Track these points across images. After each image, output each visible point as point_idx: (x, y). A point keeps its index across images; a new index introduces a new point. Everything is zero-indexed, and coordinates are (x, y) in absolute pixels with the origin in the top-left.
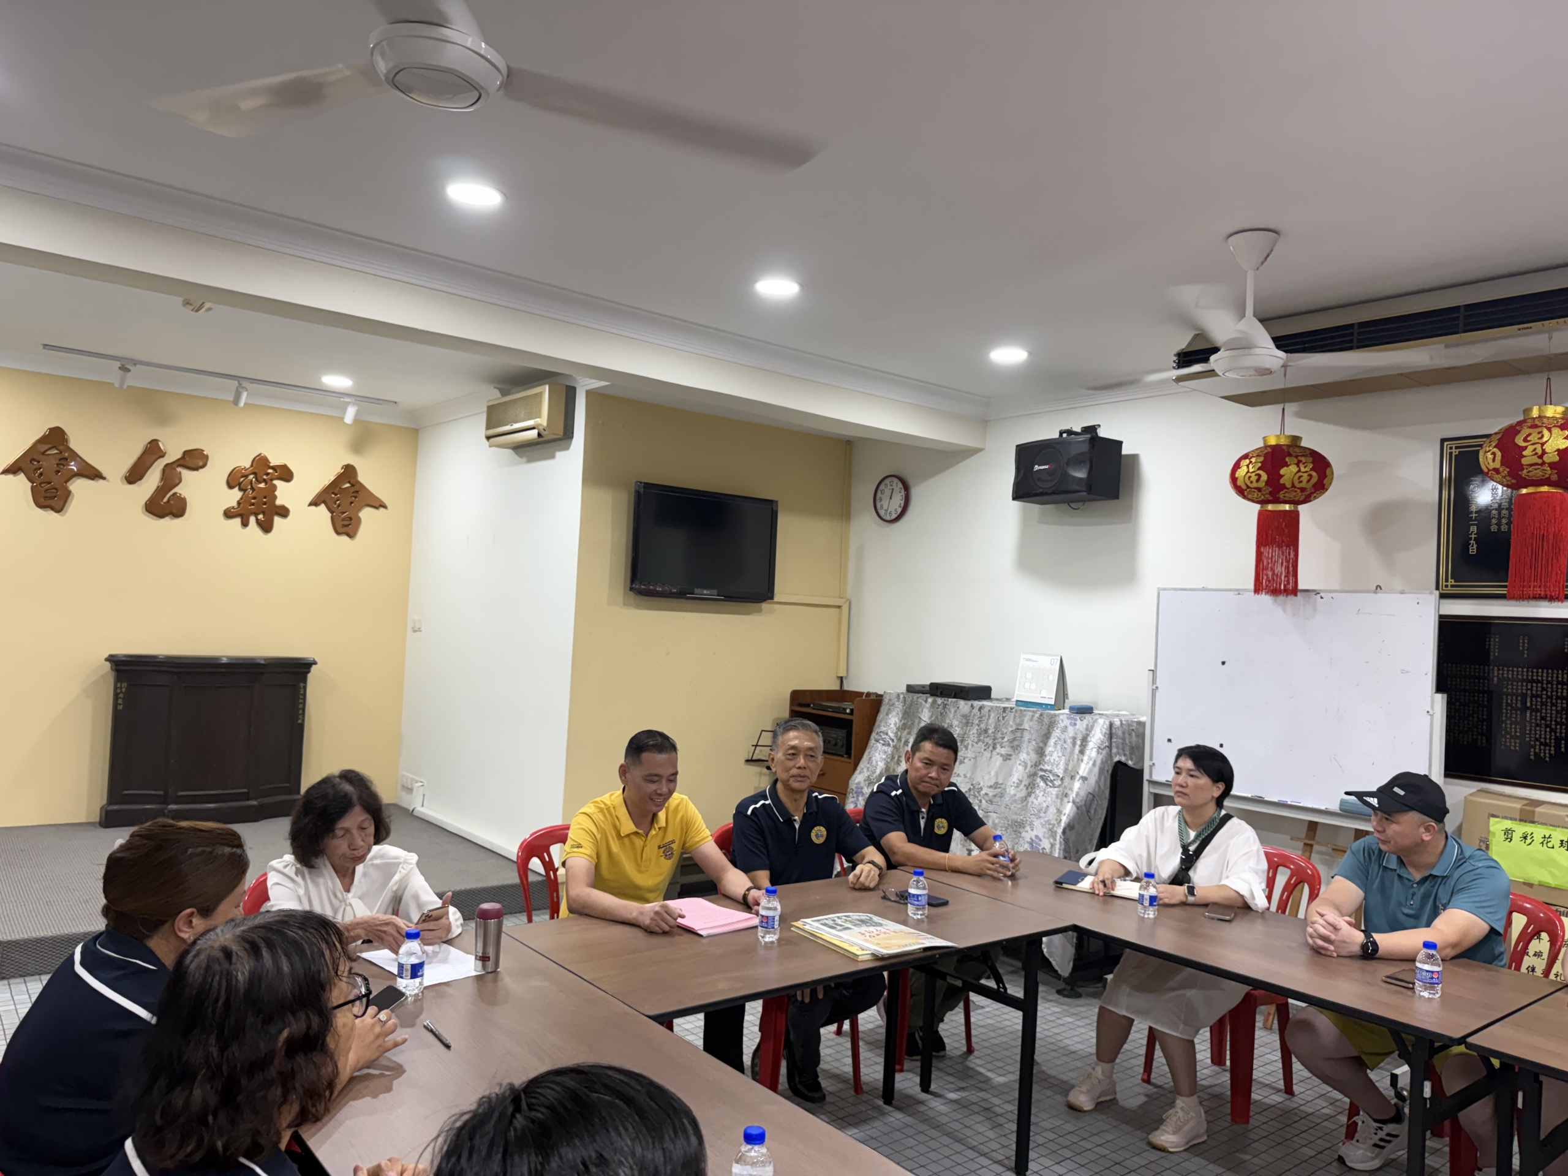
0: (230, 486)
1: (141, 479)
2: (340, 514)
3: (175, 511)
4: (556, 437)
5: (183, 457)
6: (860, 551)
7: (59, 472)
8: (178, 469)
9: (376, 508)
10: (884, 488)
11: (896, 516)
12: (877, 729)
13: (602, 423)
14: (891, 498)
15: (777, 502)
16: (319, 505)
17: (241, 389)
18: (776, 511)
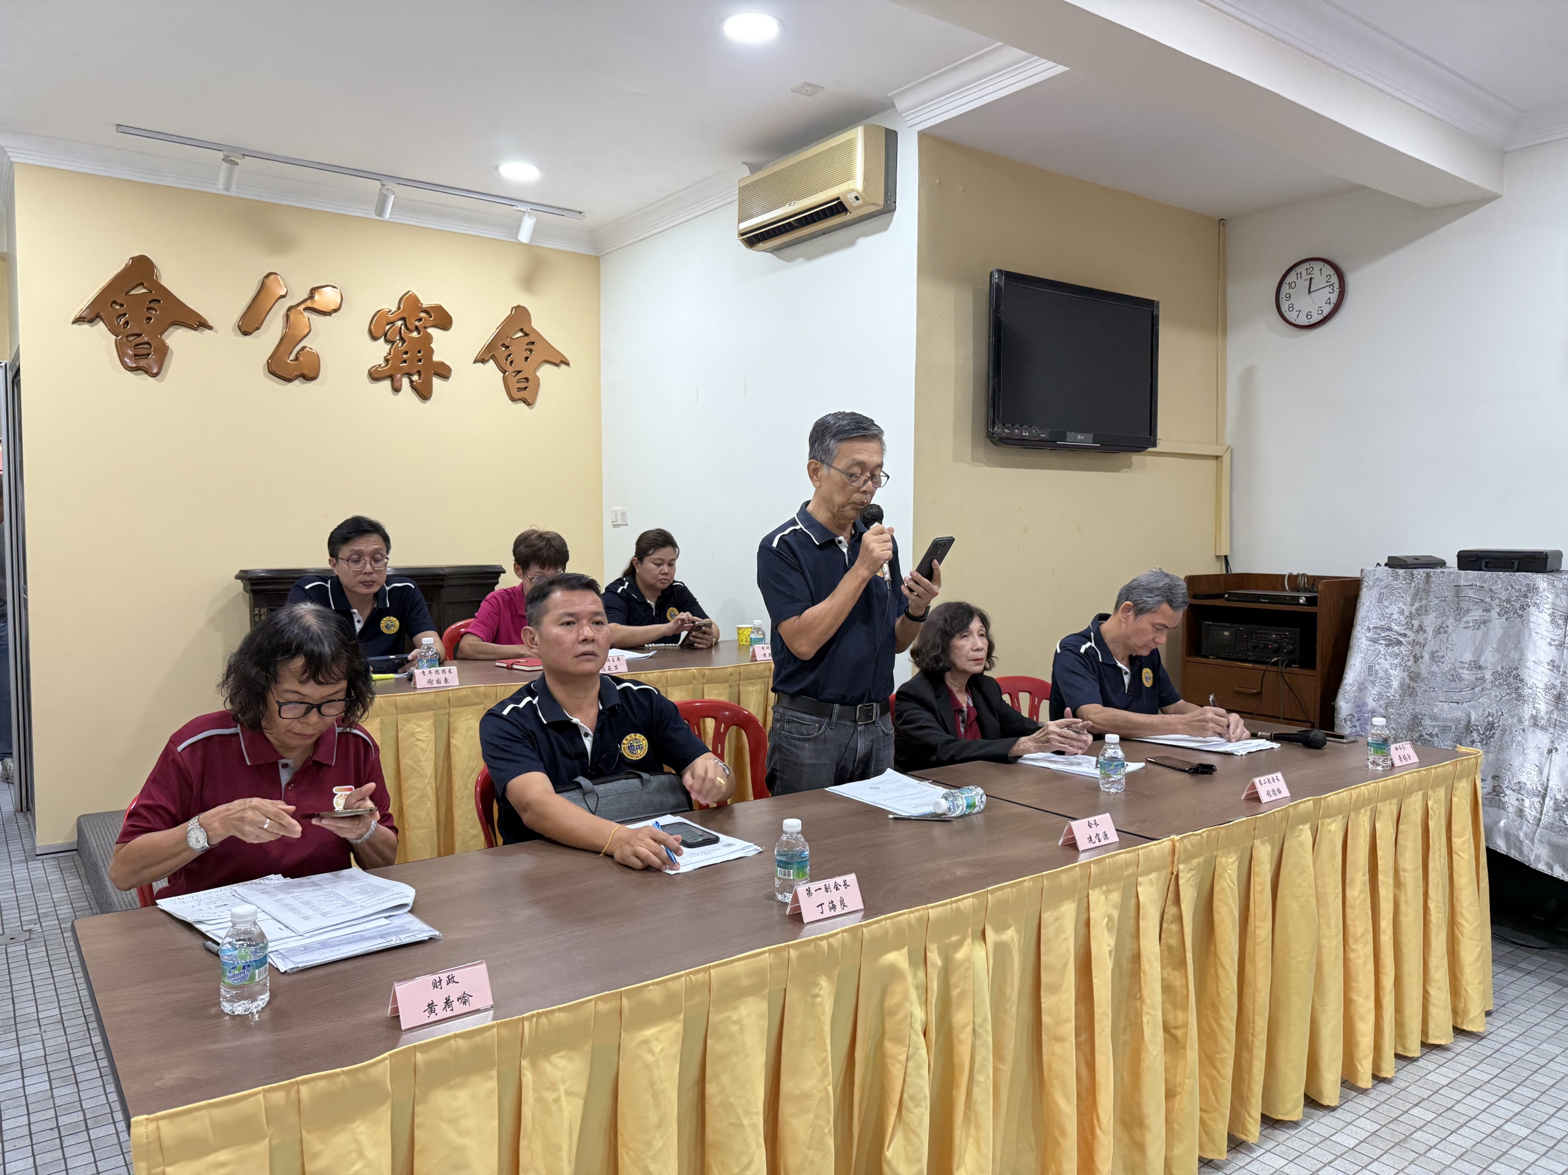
0: (374, 338)
1: (258, 329)
2: (514, 374)
3: (305, 372)
4: (872, 209)
5: (311, 297)
6: (1248, 376)
7: (150, 319)
8: (306, 314)
9: (557, 365)
10: (1296, 280)
11: (1321, 317)
12: (1366, 624)
13: (940, 183)
14: (1309, 292)
15: (1158, 303)
16: (488, 361)
17: (386, 193)
18: (1157, 316)
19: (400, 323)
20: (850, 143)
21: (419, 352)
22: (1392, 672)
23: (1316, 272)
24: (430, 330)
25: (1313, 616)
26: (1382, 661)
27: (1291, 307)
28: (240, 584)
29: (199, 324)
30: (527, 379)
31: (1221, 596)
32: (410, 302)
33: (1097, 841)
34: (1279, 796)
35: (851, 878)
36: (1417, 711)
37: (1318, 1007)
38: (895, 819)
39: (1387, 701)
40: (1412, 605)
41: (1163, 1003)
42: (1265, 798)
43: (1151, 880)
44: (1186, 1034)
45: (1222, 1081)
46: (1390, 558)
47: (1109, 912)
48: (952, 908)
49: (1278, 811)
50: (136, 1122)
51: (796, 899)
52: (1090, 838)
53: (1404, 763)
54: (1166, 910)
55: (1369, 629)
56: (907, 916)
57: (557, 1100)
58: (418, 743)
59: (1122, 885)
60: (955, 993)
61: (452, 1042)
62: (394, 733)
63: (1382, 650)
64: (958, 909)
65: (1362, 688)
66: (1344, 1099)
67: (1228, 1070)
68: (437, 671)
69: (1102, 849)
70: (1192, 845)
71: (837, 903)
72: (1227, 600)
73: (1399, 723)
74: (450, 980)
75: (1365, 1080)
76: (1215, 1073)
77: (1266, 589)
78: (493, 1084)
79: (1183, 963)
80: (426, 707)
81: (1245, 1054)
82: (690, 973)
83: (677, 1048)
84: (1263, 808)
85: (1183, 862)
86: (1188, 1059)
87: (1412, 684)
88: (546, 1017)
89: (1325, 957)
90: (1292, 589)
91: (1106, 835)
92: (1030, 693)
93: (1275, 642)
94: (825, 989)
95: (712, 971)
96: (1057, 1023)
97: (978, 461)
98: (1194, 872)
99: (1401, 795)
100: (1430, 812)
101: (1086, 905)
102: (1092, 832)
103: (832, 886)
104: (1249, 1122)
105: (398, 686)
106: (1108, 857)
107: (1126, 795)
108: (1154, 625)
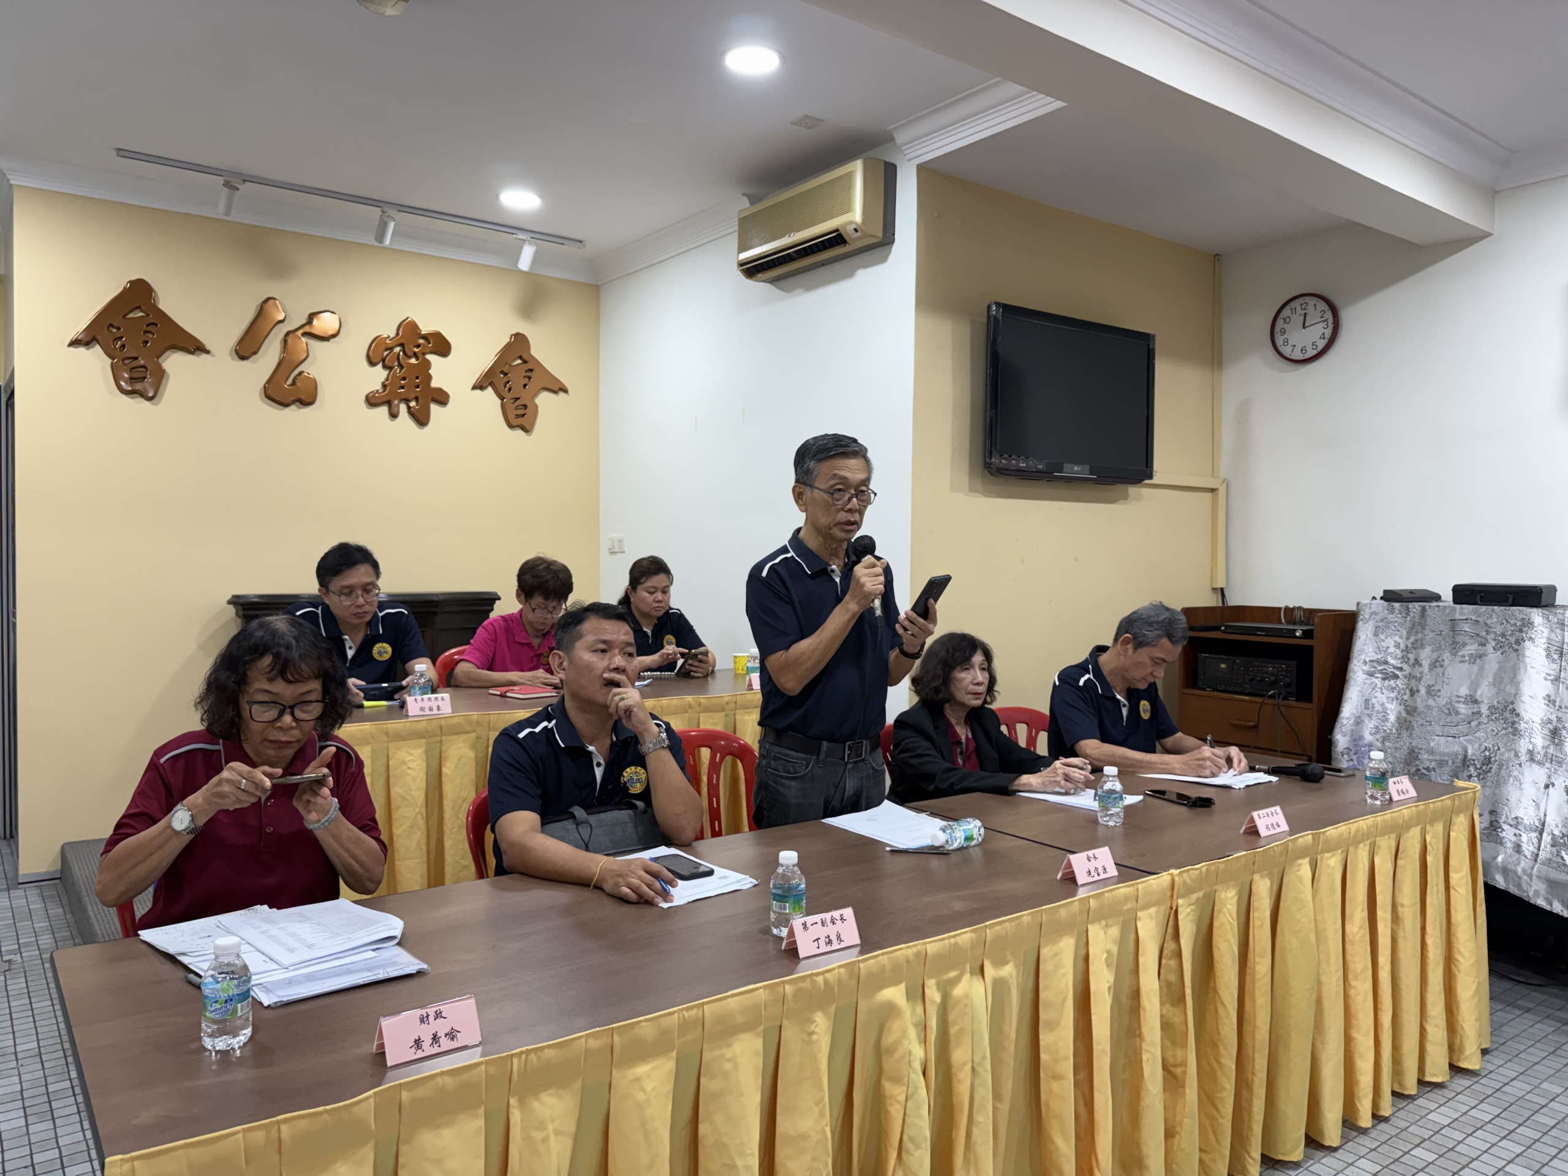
0: (372, 363)
1: (255, 353)
2: (512, 401)
3: (302, 397)
4: (871, 241)
5: (310, 322)
6: (1244, 409)
7: (147, 342)
8: (304, 339)
9: (555, 392)
10: (1290, 315)
11: (1315, 352)
12: (1363, 657)
13: (938, 216)
14: (1304, 327)
15: (1154, 336)
16: (486, 388)
17: (386, 219)
18: (1153, 350)
19: (397, 349)
20: (850, 176)
21: (417, 378)
22: (1389, 706)
23: (1310, 308)
24: (429, 357)
25: (1310, 649)
26: (1378, 694)
27: (1286, 342)
28: (232, 609)
29: (196, 347)
30: (525, 406)
31: (1217, 629)
32: (408, 329)
33: (1096, 875)
34: (1278, 830)
35: (848, 912)
36: (1414, 744)
37: (1318, 1045)
38: (892, 851)
39: (1383, 735)
40: (1408, 638)
41: (1162, 1040)
42: (1263, 832)
43: (1150, 915)
44: (1185, 1072)
45: (1221, 1121)
46: (1385, 592)
47: (1108, 948)
48: (950, 944)
49: (1277, 846)
50: (111, 1162)
51: (791, 933)
52: (1089, 872)
53: (1403, 797)
54: (1165, 945)
55: (1365, 663)
56: (904, 951)
57: (545, 1140)
58: (409, 772)
59: (1121, 920)
60: (953, 1030)
61: (439, 1079)
62: (384, 761)
63: (1379, 683)
64: (956, 944)
65: (1359, 722)
66: (1345, 1139)
67: (1228, 1109)
68: (429, 699)
69: (1101, 883)
70: (1191, 880)
71: (834, 938)
72: (1224, 632)
73: (1395, 757)
74: (438, 1015)
75: (1365, 1120)
76: (1215, 1113)
77: (1262, 622)
78: (480, 1123)
79: (1182, 998)
80: (419, 735)
81: (1245, 1093)
82: (683, 1009)
83: (670, 1086)
84: (1262, 842)
85: (1182, 896)
86: (1187, 1098)
87: (1409, 718)
88: (535, 1053)
89: (1325, 994)
90: (1288, 622)
91: (1105, 869)
92: (1027, 724)
93: (1272, 674)
94: (821, 1024)
95: (705, 1007)
96: (1056, 1061)
97: (975, 491)
98: (1193, 907)
99: (1399, 830)
100: (1429, 847)
101: (1085, 940)
102: (1091, 866)
103: (829, 921)
104: (1250, 1164)
105: (389, 714)
106: (1107, 891)
107: (1125, 828)
108: (1152, 659)
